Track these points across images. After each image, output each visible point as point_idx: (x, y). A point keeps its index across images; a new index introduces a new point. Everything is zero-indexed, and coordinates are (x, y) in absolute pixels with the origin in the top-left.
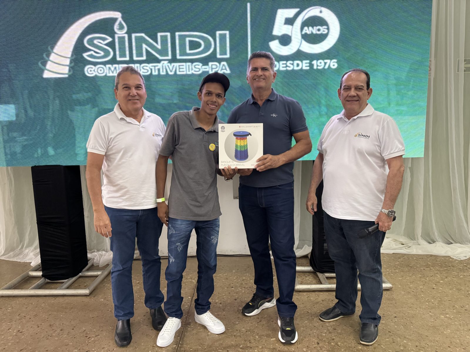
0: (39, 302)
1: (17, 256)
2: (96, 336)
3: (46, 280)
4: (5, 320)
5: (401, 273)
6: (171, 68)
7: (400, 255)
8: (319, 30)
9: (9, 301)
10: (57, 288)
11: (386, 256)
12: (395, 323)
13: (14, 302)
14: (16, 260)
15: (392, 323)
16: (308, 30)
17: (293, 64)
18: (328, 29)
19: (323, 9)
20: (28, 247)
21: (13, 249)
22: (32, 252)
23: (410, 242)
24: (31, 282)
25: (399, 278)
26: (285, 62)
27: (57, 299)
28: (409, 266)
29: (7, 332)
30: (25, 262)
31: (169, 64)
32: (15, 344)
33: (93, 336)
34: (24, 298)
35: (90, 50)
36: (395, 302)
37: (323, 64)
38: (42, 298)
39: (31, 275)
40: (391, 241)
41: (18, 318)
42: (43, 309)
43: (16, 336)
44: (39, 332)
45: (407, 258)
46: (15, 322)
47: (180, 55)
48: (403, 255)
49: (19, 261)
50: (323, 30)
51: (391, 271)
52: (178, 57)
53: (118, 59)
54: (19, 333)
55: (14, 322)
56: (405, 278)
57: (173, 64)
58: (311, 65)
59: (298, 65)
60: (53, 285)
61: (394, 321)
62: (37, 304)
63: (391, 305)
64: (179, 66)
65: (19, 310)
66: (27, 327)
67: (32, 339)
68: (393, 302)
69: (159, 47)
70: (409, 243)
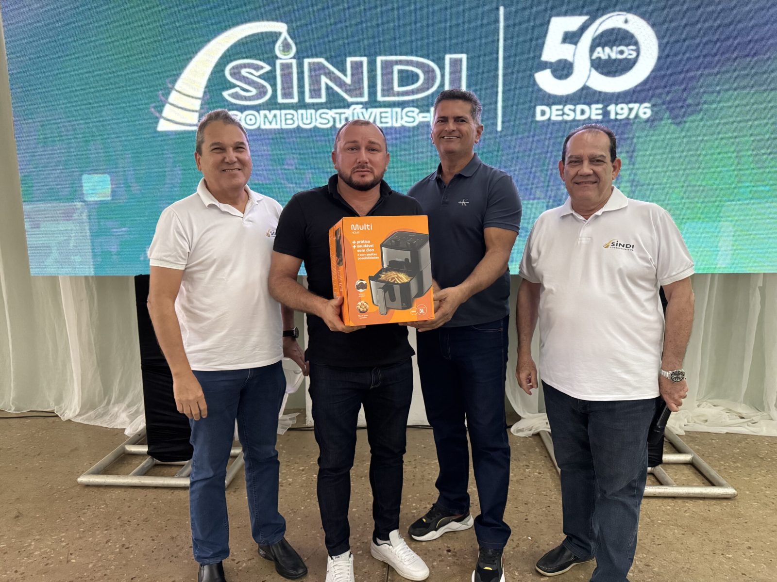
0: (147, 497)
1: (101, 417)
2: (248, 560)
3: (153, 460)
4: (99, 525)
5: (746, 468)
6: (367, 116)
7: (740, 436)
8: (622, 52)
9: (100, 494)
10: (174, 476)
11: (715, 438)
12: (750, 558)
13: (108, 495)
14: (100, 425)
15: (745, 558)
16: (604, 53)
17: (574, 110)
18: (638, 51)
19: (631, 17)
20: (117, 403)
21: (93, 407)
22: (123, 411)
23: (755, 414)
24: (130, 462)
25: (745, 478)
26: (560, 107)
27: (175, 493)
28: (758, 456)
29: (104, 546)
30: (115, 427)
31: (364, 110)
32: (121, 568)
33: (244, 559)
34: (123, 490)
35: (234, 86)
36: (744, 522)
37: (626, 112)
38: (151, 490)
39: (127, 451)
40: (721, 412)
41: (118, 523)
42: (156, 510)
43: (121, 553)
44: (155, 549)
45: (752, 442)
46: (115, 531)
47: (383, 95)
48: (745, 437)
49: (105, 426)
50: (629, 52)
51: (727, 464)
52: (380, 98)
53: (280, 100)
54: (124, 548)
55: (113, 529)
56: (755, 478)
57: (370, 110)
58: (606, 113)
59: (583, 112)
60: (165, 468)
61: (747, 554)
62: (145, 501)
63: (738, 526)
64: (381, 113)
65: (117, 510)
66: (136, 539)
67: (146, 561)
68: (740, 520)
69: (348, 80)
70: (754, 416)
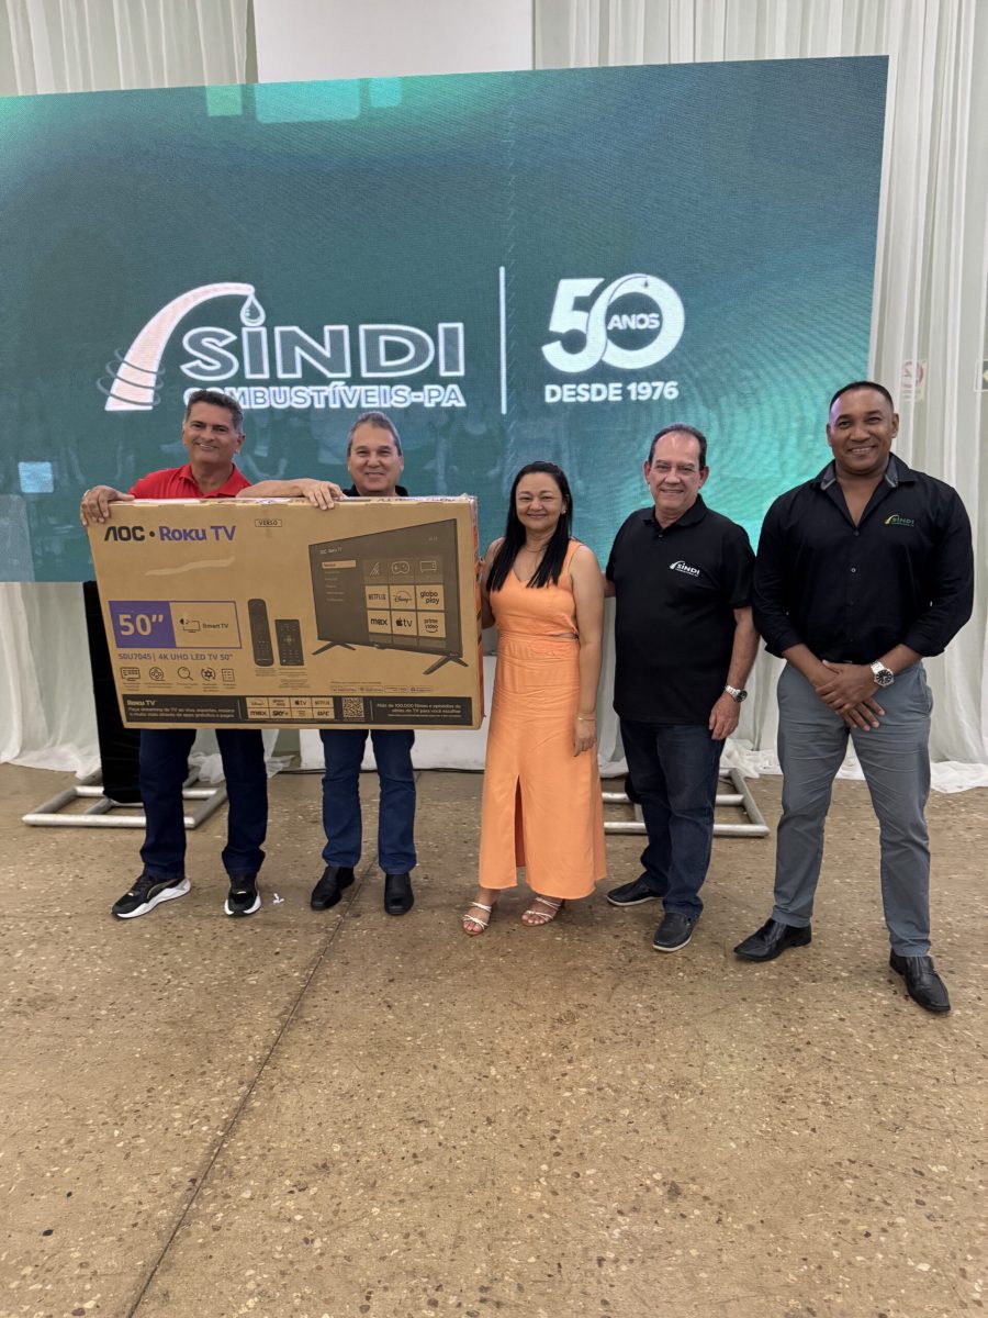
0: (102, 835)
1: (47, 759)
3: (110, 801)
4: (50, 860)
6: (350, 395)
8: (642, 321)
9: (49, 834)
13: (58, 834)
14: (46, 767)
16: (622, 322)
17: (589, 390)
18: (660, 319)
19: (652, 280)
20: (65, 743)
22: (74, 751)
24: (81, 803)
26: (573, 386)
29: (56, 876)
30: (64, 770)
31: (346, 388)
34: (75, 830)
35: (194, 358)
37: (649, 391)
38: (107, 830)
39: (78, 792)
42: (112, 847)
47: (369, 370)
49: (53, 768)
50: (650, 321)
53: (249, 376)
57: (354, 388)
58: (625, 394)
60: (124, 810)
64: (367, 391)
69: (327, 353)
